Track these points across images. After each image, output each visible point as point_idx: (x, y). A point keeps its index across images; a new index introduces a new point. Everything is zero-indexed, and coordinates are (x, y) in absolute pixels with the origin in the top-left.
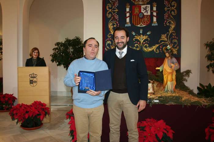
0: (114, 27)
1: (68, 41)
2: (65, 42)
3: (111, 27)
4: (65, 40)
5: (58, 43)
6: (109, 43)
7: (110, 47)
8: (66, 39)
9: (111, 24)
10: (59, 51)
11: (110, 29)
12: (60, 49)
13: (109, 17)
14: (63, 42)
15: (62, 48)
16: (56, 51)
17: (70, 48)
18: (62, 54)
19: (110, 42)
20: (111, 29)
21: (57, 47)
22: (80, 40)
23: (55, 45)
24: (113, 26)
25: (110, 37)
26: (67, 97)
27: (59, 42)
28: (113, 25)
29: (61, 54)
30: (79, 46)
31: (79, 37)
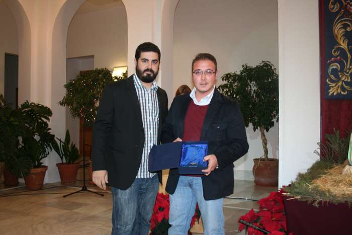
0: (346, 32)
1: (247, 70)
2: (242, 73)
3: (338, 31)
4: (242, 69)
5: (227, 75)
6: (335, 67)
7: (337, 76)
8: (243, 66)
9: (339, 25)
10: (229, 90)
11: (336, 36)
12: (231, 86)
13: (334, 11)
14: (238, 73)
15: (236, 84)
16: (225, 90)
17: (251, 85)
19: (339, 66)
20: (339, 36)
21: (225, 82)
22: (271, 67)
23: (223, 79)
24: (343, 30)
25: (337, 54)
26: (245, 181)
27: (229, 74)
28: (345, 26)
29: (235, 96)
30: (270, 80)
31: (269, 62)
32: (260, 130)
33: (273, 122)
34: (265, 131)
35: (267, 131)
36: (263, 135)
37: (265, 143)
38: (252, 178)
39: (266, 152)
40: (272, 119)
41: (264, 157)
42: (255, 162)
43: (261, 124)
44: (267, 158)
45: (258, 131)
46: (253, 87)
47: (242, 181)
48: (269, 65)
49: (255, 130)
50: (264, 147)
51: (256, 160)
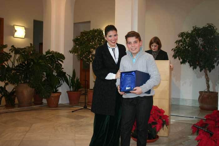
1: (196, 30)
2: (192, 32)
4: (192, 29)
5: (182, 33)
8: (193, 27)
10: (183, 44)
12: (185, 40)
14: (190, 32)
15: (188, 40)
16: (180, 44)
17: (198, 40)
18: (188, 48)
21: (180, 38)
22: (214, 28)
23: (179, 36)
26: (193, 107)
27: (184, 33)
30: (212, 37)
31: (212, 24)
32: (204, 71)
33: (214, 66)
34: (208, 72)
35: (210, 71)
36: (206, 75)
37: (208, 81)
38: (198, 105)
39: (208, 87)
40: (214, 63)
41: (206, 91)
42: (200, 93)
43: (206, 66)
44: (209, 91)
45: (203, 71)
46: (200, 41)
47: (190, 106)
48: (212, 26)
49: (201, 71)
50: (207, 83)
51: (201, 92)
